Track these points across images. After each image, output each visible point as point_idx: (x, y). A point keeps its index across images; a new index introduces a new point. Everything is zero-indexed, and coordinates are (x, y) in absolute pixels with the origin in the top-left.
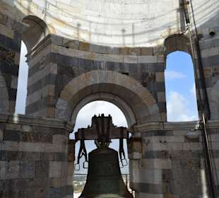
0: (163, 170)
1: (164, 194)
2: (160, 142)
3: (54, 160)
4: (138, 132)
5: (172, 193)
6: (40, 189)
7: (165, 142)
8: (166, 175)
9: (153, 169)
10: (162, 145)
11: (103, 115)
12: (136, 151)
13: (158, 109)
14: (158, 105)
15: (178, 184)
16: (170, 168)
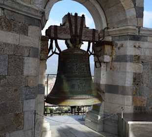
0: (135, 74)
1: (133, 95)
2: (135, 46)
3: (29, 56)
4: (109, 35)
5: (140, 95)
6: (14, 88)
7: (139, 47)
8: (137, 79)
9: (125, 72)
10: (136, 49)
11: (76, 14)
12: (106, 54)
13: (135, 13)
14: (136, 10)
15: (147, 87)
16: (141, 72)
